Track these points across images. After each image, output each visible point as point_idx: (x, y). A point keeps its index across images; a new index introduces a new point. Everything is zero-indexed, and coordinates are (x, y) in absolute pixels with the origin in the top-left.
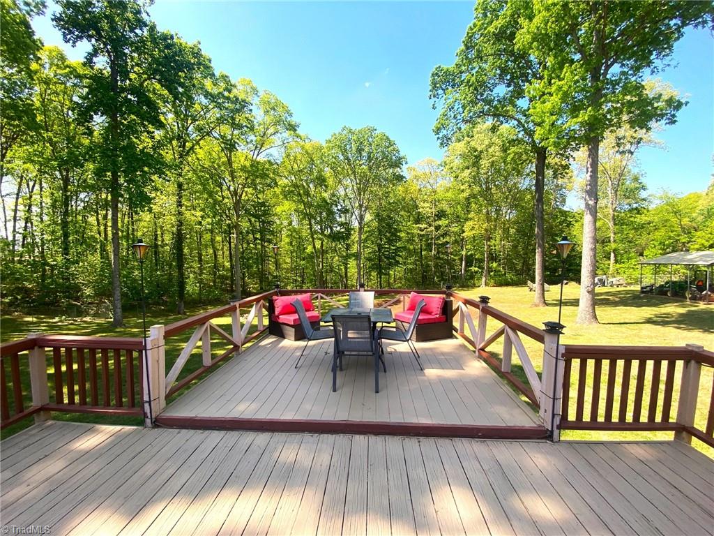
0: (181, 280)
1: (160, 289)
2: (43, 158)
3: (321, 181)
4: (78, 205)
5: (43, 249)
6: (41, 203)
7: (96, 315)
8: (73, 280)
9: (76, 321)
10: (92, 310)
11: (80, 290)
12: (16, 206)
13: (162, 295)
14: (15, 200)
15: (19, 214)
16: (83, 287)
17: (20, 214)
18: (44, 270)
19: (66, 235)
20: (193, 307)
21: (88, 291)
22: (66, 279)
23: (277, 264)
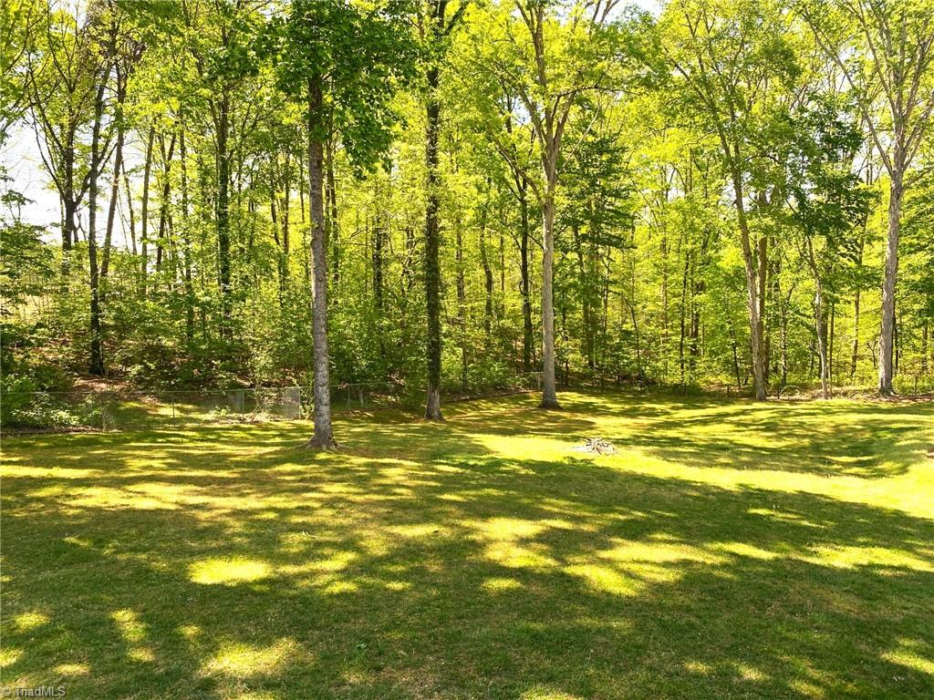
0: (434, 339)
1: (389, 357)
2: (184, 84)
3: (781, 59)
4: (240, 182)
5: (188, 271)
6: (184, 180)
7: (276, 410)
8: (238, 333)
9: (243, 421)
10: (270, 397)
11: (250, 356)
12: (146, 192)
13: (392, 371)
14: (143, 179)
15: (150, 206)
16: (254, 351)
17: (155, 206)
18: (191, 313)
19: (224, 242)
20: (452, 402)
21: (262, 359)
22: (226, 332)
23: (629, 305)
